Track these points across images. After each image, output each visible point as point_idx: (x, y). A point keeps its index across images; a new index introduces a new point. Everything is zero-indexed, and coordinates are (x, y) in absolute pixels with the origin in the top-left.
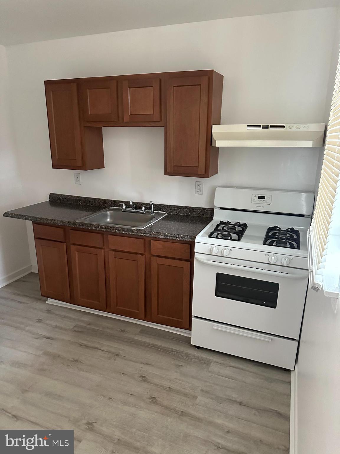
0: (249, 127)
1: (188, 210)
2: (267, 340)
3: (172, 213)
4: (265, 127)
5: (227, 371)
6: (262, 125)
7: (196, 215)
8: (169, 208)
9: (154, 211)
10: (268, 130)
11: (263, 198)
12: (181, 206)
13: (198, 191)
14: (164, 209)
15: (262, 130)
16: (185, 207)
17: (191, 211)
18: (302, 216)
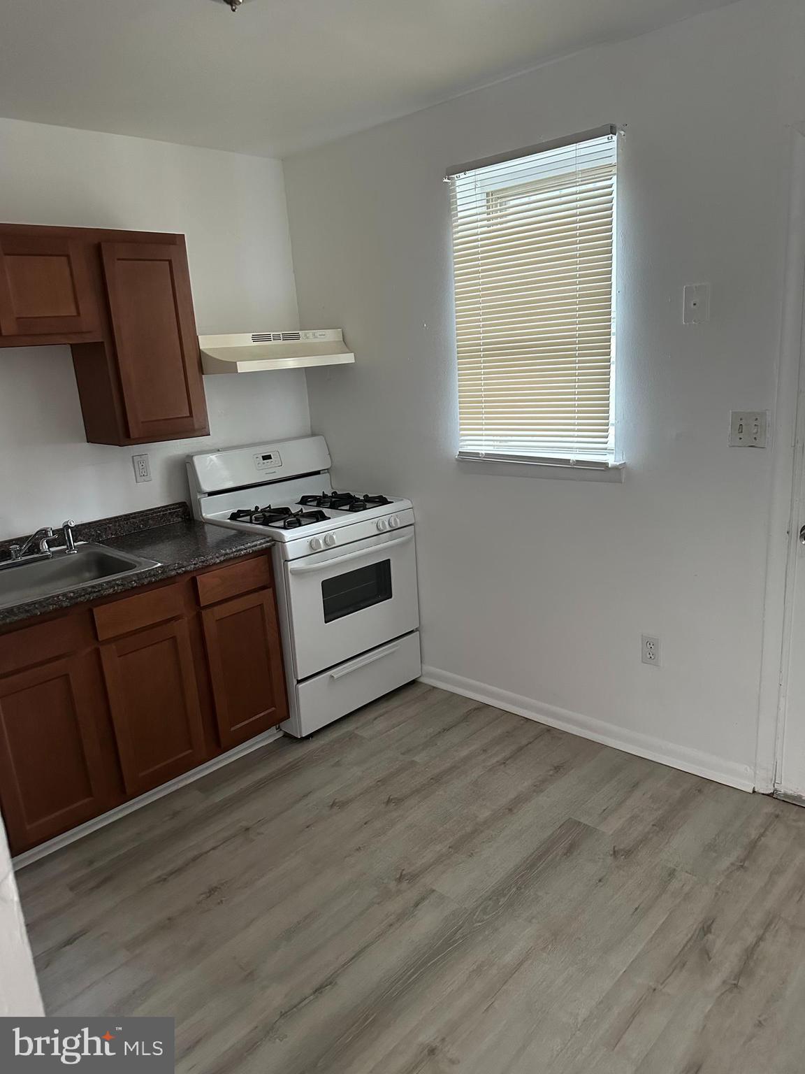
0: (255, 338)
1: (136, 521)
2: (391, 651)
3: (102, 537)
4: (276, 338)
5: (380, 725)
6: (272, 334)
7: (154, 525)
8: (93, 530)
9: (75, 544)
10: (281, 342)
11: (268, 457)
12: (117, 517)
13: (141, 476)
14: (80, 535)
15: (273, 342)
16: (126, 515)
17: (143, 520)
18: (317, 473)
